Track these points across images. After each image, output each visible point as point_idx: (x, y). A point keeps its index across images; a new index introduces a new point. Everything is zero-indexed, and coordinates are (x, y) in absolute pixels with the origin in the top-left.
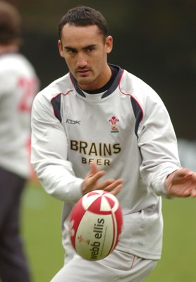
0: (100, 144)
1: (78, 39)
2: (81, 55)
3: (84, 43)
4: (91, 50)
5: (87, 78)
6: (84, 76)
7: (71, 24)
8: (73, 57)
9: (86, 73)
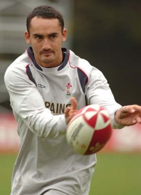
0: (58, 104)
1: (45, 28)
2: (46, 40)
3: (49, 32)
4: (53, 37)
5: (49, 58)
6: (47, 56)
7: (38, 17)
8: (40, 42)
9: (49, 54)
